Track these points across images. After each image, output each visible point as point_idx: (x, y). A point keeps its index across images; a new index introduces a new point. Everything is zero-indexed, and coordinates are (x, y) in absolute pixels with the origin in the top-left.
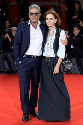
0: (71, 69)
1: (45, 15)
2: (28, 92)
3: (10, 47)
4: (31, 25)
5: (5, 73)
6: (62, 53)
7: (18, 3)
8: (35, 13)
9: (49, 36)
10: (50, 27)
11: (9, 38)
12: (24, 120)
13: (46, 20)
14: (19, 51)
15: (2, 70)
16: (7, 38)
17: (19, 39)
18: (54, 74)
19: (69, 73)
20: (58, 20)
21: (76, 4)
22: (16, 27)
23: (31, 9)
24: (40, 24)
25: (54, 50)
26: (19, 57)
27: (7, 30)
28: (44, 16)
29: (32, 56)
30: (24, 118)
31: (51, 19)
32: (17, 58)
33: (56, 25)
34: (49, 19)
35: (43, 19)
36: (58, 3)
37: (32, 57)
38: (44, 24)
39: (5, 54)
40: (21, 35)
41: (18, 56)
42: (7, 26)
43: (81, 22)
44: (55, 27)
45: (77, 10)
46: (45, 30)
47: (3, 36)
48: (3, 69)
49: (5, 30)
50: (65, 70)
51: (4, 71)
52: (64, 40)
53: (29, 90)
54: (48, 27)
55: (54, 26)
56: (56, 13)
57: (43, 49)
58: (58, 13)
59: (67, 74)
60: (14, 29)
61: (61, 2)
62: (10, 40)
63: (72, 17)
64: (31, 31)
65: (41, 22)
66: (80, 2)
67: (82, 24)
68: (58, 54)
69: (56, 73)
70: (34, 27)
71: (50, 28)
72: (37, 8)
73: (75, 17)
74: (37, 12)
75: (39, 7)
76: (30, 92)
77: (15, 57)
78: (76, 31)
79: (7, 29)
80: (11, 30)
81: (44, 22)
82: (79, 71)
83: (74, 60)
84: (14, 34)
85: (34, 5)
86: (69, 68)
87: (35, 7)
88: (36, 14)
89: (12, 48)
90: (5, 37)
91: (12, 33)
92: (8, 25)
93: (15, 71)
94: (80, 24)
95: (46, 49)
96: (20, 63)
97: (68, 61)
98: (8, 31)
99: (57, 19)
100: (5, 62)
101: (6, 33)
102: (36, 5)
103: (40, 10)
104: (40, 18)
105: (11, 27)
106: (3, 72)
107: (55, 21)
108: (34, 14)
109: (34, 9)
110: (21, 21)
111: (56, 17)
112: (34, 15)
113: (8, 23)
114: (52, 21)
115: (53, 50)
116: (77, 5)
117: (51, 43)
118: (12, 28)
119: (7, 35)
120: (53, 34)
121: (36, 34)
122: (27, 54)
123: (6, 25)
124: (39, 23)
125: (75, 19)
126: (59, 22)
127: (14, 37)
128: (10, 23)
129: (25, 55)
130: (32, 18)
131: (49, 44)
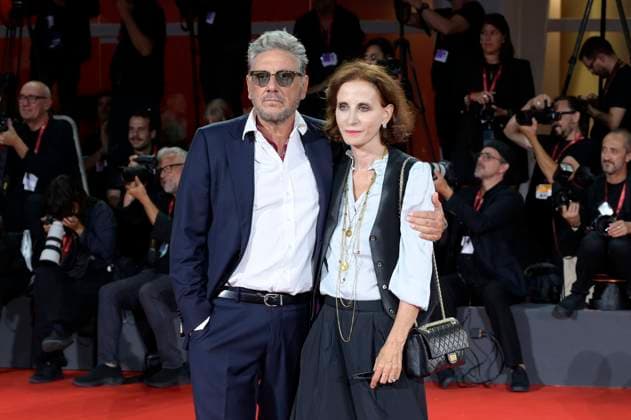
0: (461, 361)
3: (153, 249)
5: (126, 381)
7: (190, 28)
9: (350, 193)
10: (358, 146)
11: (146, 201)
15: (111, 365)
16: (137, 203)
18: (373, 385)
20: (396, 112)
21: (489, 28)
23: (258, 52)
24: (304, 130)
25: (375, 264)
26: (195, 298)
27: (133, 164)
29: (265, 292)
31: (363, 107)
33: (385, 136)
34: (353, 107)
36: (398, 25)
37: (261, 301)
38: (325, 129)
40: (210, 186)
41: (191, 293)
42: (137, 145)
43: (513, 120)
44: (382, 148)
45: (492, 59)
46: (331, 161)
47: (115, 193)
48: (116, 359)
50: (433, 364)
52: (427, 215)
54: (349, 147)
55: (376, 143)
57: (318, 259)
58: (395, 76)
60: (172, 159)
61: (413, 20)
62: (152, 212)
63: (466, 98)
64: (256, 165)
67: (519, 131)
68: (395, 286)
70: (275, 147)
71: (357, 154)
72: (288, 48)
73: (484, 97)
74: (288, 67)
75: (301, 46)
77: (177, 297)
79: (135, 160)
80: (156, 162)
81: (327, 122)
82: (501, 371)
83: (474, 312)
84: (172, 181)
85: (275, 35)
86: (453, 358)
87: (278, 45)
88: (284, 77)
89: (164, 253)
90: (128, 200)
91: (163, 175)
92: (143, 135)
94: (506, 131)
95: (333, 257)
97: (445, 320)
98: (144, 167)
99: (390, 109)
101: (130, 178)
102: (284, 33)
105: (156, 144)
106: (116, 373)
107: (382, 115)
109: (274, 52)
111: (386, 98)
113: (140, 129)
114: (365, 118)
115: (369, 263)
116: (492, 33)
117: (359, 226)
118: (163, 151)
119: (137, 190)
120: (373, 180)
123: (131, 135)
124: (301, 125)
125: (482, 106)
126: (400, 122)
127: (170, 196)
128: (152, 126)
129: (229, 288)
130: (264, 101)
131: (348, 233)
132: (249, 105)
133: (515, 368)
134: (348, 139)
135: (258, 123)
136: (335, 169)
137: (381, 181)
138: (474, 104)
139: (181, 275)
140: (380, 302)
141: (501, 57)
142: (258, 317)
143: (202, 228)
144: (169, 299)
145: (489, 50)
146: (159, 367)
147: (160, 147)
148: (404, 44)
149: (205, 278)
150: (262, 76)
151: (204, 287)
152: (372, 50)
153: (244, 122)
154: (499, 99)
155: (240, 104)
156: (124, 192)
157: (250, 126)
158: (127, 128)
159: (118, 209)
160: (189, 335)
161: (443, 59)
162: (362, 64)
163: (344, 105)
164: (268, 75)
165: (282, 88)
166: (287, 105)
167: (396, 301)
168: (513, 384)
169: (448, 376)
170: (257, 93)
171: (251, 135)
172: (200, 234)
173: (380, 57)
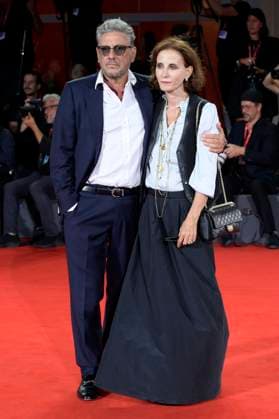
4: (105, 87)
7: (62, 18)
8: (115, 47)
9: (165, 122)
10: (170, 92)
11: (35, 129)
12: (83, 397)
13: (155, 69)
14: (68, 171)
15: (12, 234)
16: (29, 130)
18: (179, 245)
19: (229, 242)
20: (194, 71)
23: (103, 33)
24: (134, 82)
25: (180, 168)
26: (67, 191)
27: (27, 105)
30: (83, 388)
31: (172, 66)
32: (63, 195)
33: (187, 86)
37: (110, 193)
40: (75, 119)
41: (65, 188)
42: (28, 92)
43: (269, 76)
44: (185, 94)
45: (254, 37)
47: (14, 124)
48: (16, 231)
50: (216, 232)
51: (17, 235)
55: (181, 90)
59: (223, 245)
60: (53, 101)
62: (39, 136)
63: (238, 62)
64: (104, 105)
65: (137, 77)
68: (193, 182)
69: (185, 243)
72: (122, 30)
73: (249, 61)
75: (130, 28)
76: (103, 304)
82: (262, 236)
83: (243, 199)
84: (51, 116)
85: (112, 22)
87: (115, 29)
88: (119, 49)
90: (23, 127)
91: (46, 112)
92: (32, 86)
93: (55, 238)
94: (264, 83)
96: (72, 209)
97: (226, 204)
98: (34, 106)
100: (21, 206)
101: (25, 114)
102: (119, 21)
108: (112, 50)
111: (188, 62)
113: (30, 82)
115: (176, 168)
116: (254, 21)
118: (47, 96)
119: (29, 122)
120: (179, 115)
127: (51, 125)
128: (38, 81)
130: (107, 65)
131: (163, 148)
133: (271, 233)
134: (163, 87)
135: (104, 78)
137: (184, 115)
138: (243, 66)
139: (58, 177)
140: (183, 192)
141: (260, 36)
143: (71, 146)
144: (50, 191)
145: (252, 31)
146: (43, 235)
147: (44, 94)
149: (74, 178)
151: (74, 184)
153: (95, 78)
154: (258, 63)
156: (20, 123)
157: (100, 80)
159: (17, 134)
160: (64, 215)
161: (224, 36)
162: (173, 39)
163: (161, 65)
164: (109, 48)
165: (118, 57)
166: (122, 66)
167: (193, 192)
168: (270, 244)
169: (228, 239)
171: (100, 85)
172: (69, 150)
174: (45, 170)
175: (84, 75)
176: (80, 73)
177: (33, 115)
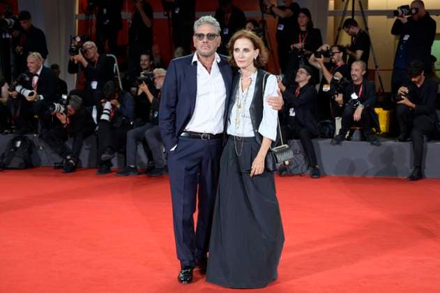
0: (290, 164)
1: (230, 41)
2: (192, 216)
3: (151, 114)
4: (199, 63)
5: (140, 174)
6: (270, 128)
7: (168, 15)
8: (208, 35)
9: (240, 89)
10: (244, 68)
11: (148, 93)
12: (182, 281)
13: (232, 53)
14: (171, 122)
15: (132, 166)
16: (144, 94)
17: (172, 95)
18: (252, 175)
20: (260, 52)
21: (302, 14)
22: (165, 68)
23: (199, 25)
24: (219, 61)
25: (252, 121)
26: (170, 136)
27: (142, 76)
28: (229, 44)
29: (202, 134)
30: (182, 275)
31: (246, 50)
32: (167, 139)
33: (256, 63)
34: (241, 50)
35: (225, 49)
36: (261, 13)
37: (200, 138)
38: (229, 60)
39: (138, 129)
40: (177, 86)
41: (168, 134)
42: (144, 67)
43: (313, 56)
44: (254, 69)
45: (303, 29)
46: (231, 75)
47: (134, 89)
48: (134, 164)
49: (140, 75)
50: (278, 165)
51: (136, 167)
52: (275, 99)
53: (195, 212)
54: (239, 68)
55: (252, 65)
56: (255, 35)
57: (226, 118)
58: (260, 36)
59: (280, 175)
60: (160, 74)
61: (268, 11)
62: (151, 98)
63: (292, 46)
64: (198, 77)
65: (221, 57)
66: (311, 13)
67: (315, 61)
68: (261, 130)
69: (256, 173)
70: (207, 69)
71: (243, 71)
72: (212, 24)
73: (299, 45)
74: (212, 32)
75: (217, 22)
78: (303, 77)
79: (143, 74)
80: (153, 75)
81: (229, 58)
83: (295, 142)
84: (159, 84)
85: (206, 18)
86: (287, 163)
87: (208, 22)
88: (210, 36)
89: (156, 115)
90: (140, 92)
91: (155, 81)
92: (147, 63)
93: (162, 169)
94: (309, 61)
95: (233, 117)
96: (173, 149)
97: (283, 146)
98: (147, 77)
99: (258, 51)
100: (138, 147)
101: (140, 82)
102: (210, 17)
103: (220, 30)
104: (218, 48)
105: (153, 67)
106: (135, 170)
107: (254, 54)
108: (205, 37)
109: (206, 25)
110: (176, 55)
111: (256, 46)
112: (205, 39)
113: (145, 60)
114: (247, 55)
115: (249, 120)
116: (303, 17)
117: (244, 104)
118: (156, 70)
119: (144, 88)
120: (251, 83)
121: (210, 84)
122: (189, 130)
123: (141, 63)
124: (217, 58)
125: (298, 49)
126: (262, 57)
127: (159, 90)
129: (186, 131)
130: (202, 47)
131: (239, 107)
132: (195, 49)
133: (314, 167)
134: (239, 65)
135: (198, 57)
136: (233, 78)
137: (254, 83)
138: (295, 48)
139: (164, 126)
140: (254, 137)
141: (307, 28)
142: (198, 145)
143: (173, 104)
144: (158, 136)
145: (302, 24)
146: (154, 167)
147: (154, 68)
148: (264, 22)
149: (175, 127)
150: (201, 36)
151: (174, 131)
152: (249, 25)
153: (192, 57)
154: (306, 47)
155: (190, 49)
156: (138, 88)
157: (195, 59)
158: (139, 60)
159: (135, 96)
160: (168, 154)
161: (281, 29)
162: (245, 31)
163: (237, 50)
164: (203, 35)
165: (210, 41)
166: (212, 49)
167: (261, 137)
168: (313, 175)
169: (284, 171)
170: (198, 43)
171: (195, 63)
172: (172, 107)
173: (252, 28)
174: (155, 122)
175: (184, 55)
176: (180, 54)
177: (146, 83)
